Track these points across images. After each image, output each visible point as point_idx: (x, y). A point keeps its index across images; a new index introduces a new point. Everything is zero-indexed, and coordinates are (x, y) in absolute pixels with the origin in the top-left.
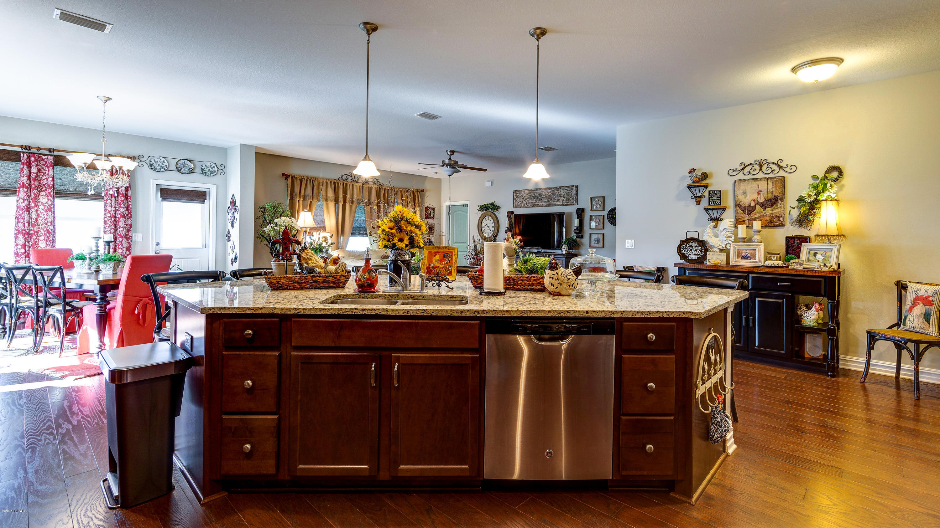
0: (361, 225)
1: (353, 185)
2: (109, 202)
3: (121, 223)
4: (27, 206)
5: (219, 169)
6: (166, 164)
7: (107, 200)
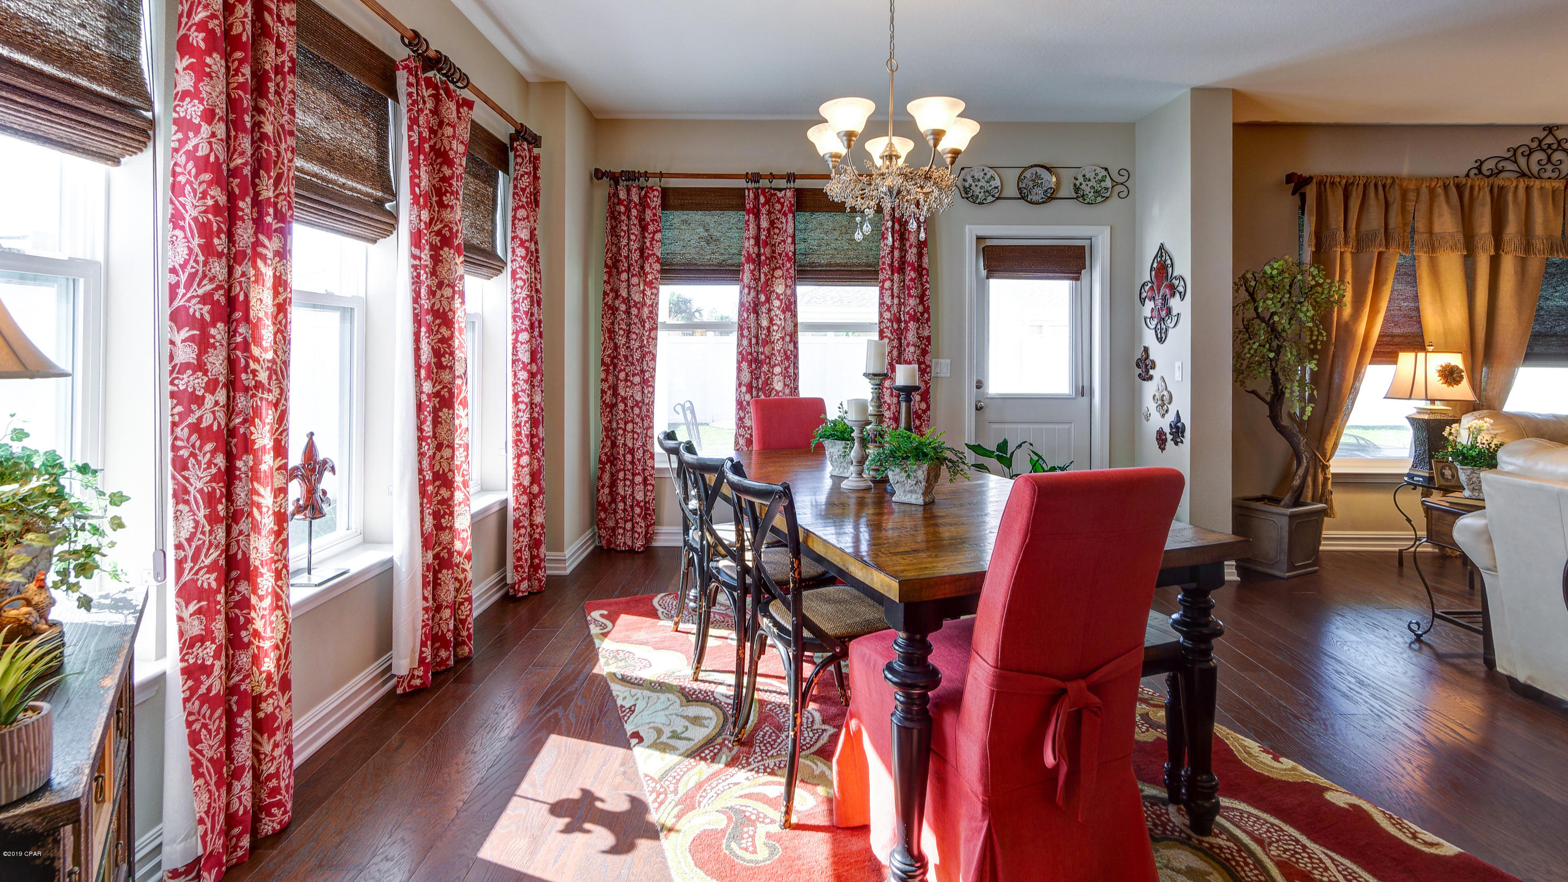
0: (1549, 324)
1: (1528, 189)
2: (887, 284)
3: (911, 336)
4: (754, 302)
5: (1115, 183)
6: (997, 183)
7: (884, 281)
